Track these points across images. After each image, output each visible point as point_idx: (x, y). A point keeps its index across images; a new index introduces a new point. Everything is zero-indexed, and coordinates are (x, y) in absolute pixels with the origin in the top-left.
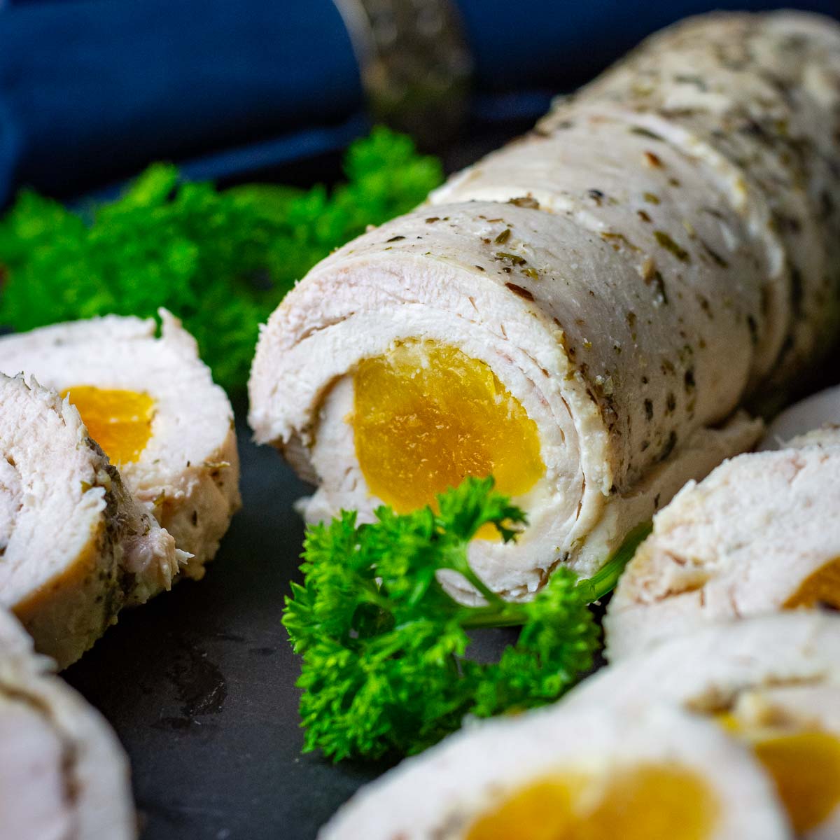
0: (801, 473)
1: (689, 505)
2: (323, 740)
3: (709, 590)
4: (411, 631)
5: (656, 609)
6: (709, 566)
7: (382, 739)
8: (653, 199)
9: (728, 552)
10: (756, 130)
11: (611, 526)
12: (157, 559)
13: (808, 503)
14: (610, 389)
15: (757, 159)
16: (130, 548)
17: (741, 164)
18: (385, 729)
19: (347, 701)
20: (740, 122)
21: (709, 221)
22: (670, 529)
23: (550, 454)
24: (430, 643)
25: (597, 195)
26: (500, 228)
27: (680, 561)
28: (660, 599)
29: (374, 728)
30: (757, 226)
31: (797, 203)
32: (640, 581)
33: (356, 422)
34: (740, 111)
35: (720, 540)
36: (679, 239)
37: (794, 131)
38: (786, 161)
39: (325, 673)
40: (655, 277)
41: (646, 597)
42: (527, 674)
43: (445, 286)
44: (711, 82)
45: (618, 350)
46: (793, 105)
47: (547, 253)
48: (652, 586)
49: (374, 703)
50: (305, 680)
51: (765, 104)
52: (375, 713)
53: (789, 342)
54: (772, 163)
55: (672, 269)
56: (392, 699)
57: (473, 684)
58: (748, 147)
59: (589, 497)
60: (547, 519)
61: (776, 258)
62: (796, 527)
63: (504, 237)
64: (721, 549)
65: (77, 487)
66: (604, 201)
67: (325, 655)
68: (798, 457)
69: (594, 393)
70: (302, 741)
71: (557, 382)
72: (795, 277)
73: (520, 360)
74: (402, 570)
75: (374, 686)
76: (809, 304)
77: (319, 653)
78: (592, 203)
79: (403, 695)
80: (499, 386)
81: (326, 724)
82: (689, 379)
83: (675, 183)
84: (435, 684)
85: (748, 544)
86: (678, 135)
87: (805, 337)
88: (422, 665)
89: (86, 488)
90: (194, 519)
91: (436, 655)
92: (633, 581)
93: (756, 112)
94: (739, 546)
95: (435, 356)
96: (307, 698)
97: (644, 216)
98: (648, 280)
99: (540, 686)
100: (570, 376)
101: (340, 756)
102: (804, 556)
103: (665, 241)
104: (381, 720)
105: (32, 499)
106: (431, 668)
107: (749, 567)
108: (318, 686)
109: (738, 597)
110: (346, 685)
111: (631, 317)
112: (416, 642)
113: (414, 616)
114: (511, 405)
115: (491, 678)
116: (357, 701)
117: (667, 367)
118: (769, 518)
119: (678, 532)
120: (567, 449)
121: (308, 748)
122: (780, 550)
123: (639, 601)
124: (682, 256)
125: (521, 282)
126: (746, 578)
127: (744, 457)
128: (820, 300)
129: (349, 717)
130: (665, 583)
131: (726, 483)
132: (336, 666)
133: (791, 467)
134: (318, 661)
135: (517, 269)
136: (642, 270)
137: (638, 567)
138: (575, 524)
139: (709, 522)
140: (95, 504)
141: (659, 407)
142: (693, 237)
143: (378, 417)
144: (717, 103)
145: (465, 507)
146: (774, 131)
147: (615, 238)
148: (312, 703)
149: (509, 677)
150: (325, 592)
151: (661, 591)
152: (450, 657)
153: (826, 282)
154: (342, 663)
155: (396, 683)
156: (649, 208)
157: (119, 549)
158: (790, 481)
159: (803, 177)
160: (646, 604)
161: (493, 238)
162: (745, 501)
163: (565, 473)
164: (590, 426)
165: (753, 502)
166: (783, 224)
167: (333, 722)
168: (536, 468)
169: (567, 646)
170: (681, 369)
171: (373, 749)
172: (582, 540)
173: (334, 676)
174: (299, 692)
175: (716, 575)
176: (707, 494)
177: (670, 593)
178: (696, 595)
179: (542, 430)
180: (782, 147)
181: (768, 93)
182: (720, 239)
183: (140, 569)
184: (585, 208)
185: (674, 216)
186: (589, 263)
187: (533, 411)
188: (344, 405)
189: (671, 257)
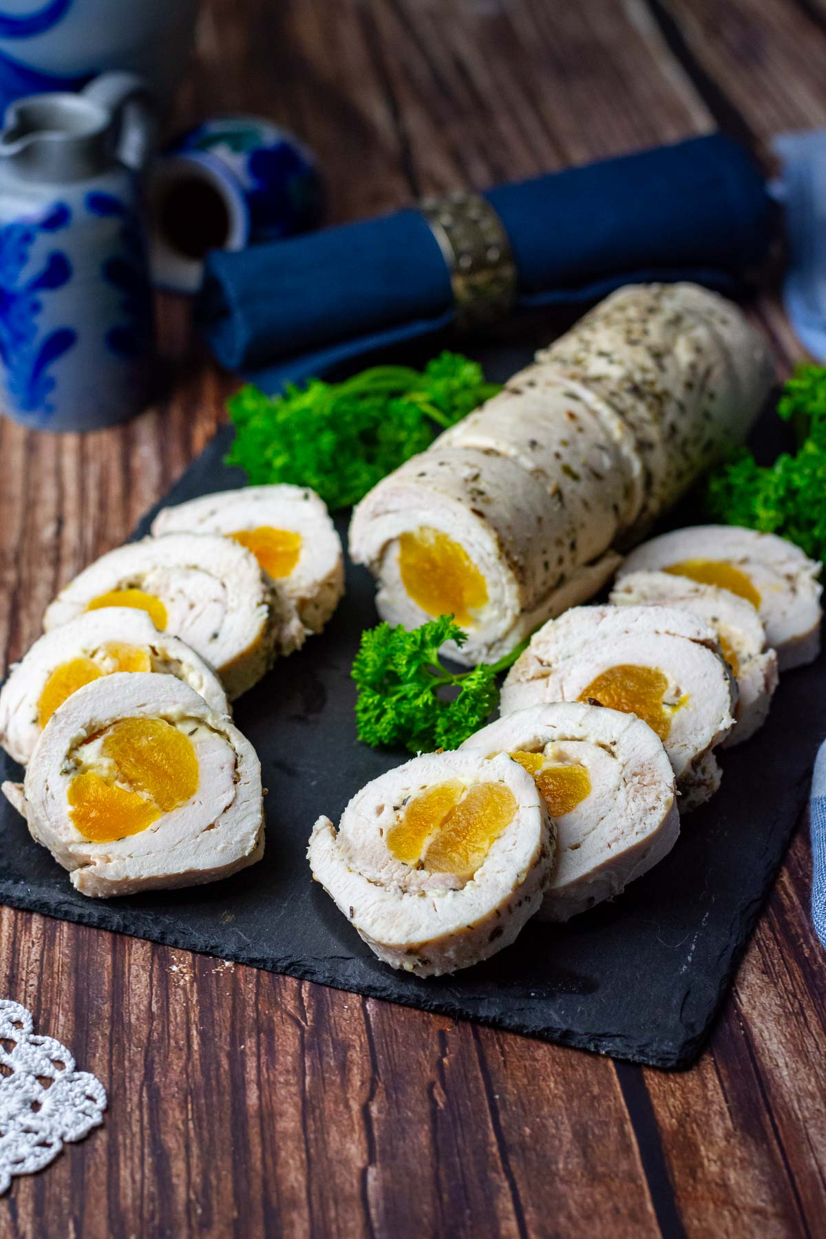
0: (605, 619)
1: (548, 633)
2: (367, 736)
3: (551, 678)
4: (409, 688)
5: (526, 686)
6: (554, 666)
7: (395, 738)
8: (565, 443)
9: (563, 659)
10: (636, 390)
11: (521, 628)
12: (293, 638)
13: (605, 637)
14: (521, 563)
15: (633, 408)
16: (281, 630)
17: (621, 413)
18: (394, 734)
19: (378, 719)
20: (627, 385)
21: (596, 452)
22: (538, 644)
23: (491, 592)
24: (417, 696)
25: (533, 444)
26: (475, 471)
27: (541, 662)
28: (528, 681)
29: (389, 734)
30: (627, 450)
31: (653, 433)
32: (520, 671)
33: (402, 561)
34: (628, 378)
35: (560, 652)
36: (576, 468)
37: (658, 388)
38: (650, 407)
39: (368, 705)
40: (558, 493)
41: (522, 679)
42: (460, 715)
43: (442, 506)
44: (616, 357)
45: (529, 540)
46: (662, 368)
47: (497, 486)
48: (526, 674)
49: (389, 723)
50: (359, 707)
51: (644, 370)
52: (389, 728)
53: (644, 508)
54: (642, 410)
55: (568, 486)
56: (397, 722)
57: (437, 717)
58: (628, 400)
59: (509, 614)
60: (490, 621)
61: (637, 467)
62: (597, 649)
63: (476, 478)
64: (560, 657)
65: (254, 605)
66: (537, 447)
67: (369, 697)
68: (603, 611)
69: (513, 566)
70: (357, 734)
71: (493, 559)
72: (648, 476)
73: (477, 547)
74: (404, 662)
75: (390, 714)
76: (657, 488)
77: (366, 696)
78: (528, 449)
79: (403, 721)
80: (467, 557)
81: (368, 729)
82: (573, 546)
83: (581, 430)
84: (419, 715)
85: (573, 656)
86: (588, 396)
87: (654, 505)
88: (413, 705)
89: (259, 605)
90: (317, 607)
91: (419, 702)
92: (517, 671)
93: (638, 377)
94: (569, 657)
95: (438, 538)
96: (360, 715)
97: (558, 456)
98: (553, 495)
99: (467, 721)
100: (500, 558)
101: (373, 745)
102: (597, 665)
103: (567, 470)
104: (392, 730)
105: (232, 609)
106: (417, 708)
107: (572, 668)
108: (365, 710)
109: (564, 684)
110: (377, 712)
111: (539, 520)
112: (411, 695)
113: (411, 680)
114: (472, 568)
115: (444, 716)
116: (382, 720)
117: (559, 543)
118: (585, 643)
119: (541, 646)
120: (499, 590)
121: (360, 738)
122: (587, 660)
123: (519, 681)
124: (575, 477)
125: (479, 507)
126: (570, 674)
127: (578, 609)
128: (664, 484)
129: (378, 726)
130: (531, 674)
131: (568, 622)
132: (373, 703)
133: (599, 616)
134: (365, 699)
135: (479, 498)
136: (550, 490)
137: (520, 663)
138: (504, 624)
139: (557, 642)
140: (262, 614)
141: (553, 565)
142: (585, 465)
143: (411, 560)
144: (616, 372)
145: (437, 632)
146: (646, 388)
147: (538, 473)
148: (363, 718)
149: (454, 715)
150: (371, 664)
151: (529, 677)
152: (426, 704)
153: (668, 474)
154: (376, 702)
155: (399, 714)
156: (561, 450)
157: (274, 633)
158: (598, 624)
159: (659, 416)
160: (522, 683)
161: (470, 478)
162: (575, 632)
163: (499, 602)
164: (510, 581)
165: (579, 634)
166: (643, 446)
167: (371, 728)
168: (484, 597)
169: (479, 705)
170: (567, 542)
171: (389, 743)
172: (507, 634)
173: (372, 707)
174: (355, 712)
175: (556, 671)
176: (557, 628)
177: (533, 678)
178: (545, 681)
179: (488, 581)
180: (649, 399)
181: (649, 363)
182: (601, 464)
183: (285, 641)
184: (526, 454)
185: (576, 453)
186: (520, 491)
187: (483, 571)
188: (395, 552)
189: (568, 480)
